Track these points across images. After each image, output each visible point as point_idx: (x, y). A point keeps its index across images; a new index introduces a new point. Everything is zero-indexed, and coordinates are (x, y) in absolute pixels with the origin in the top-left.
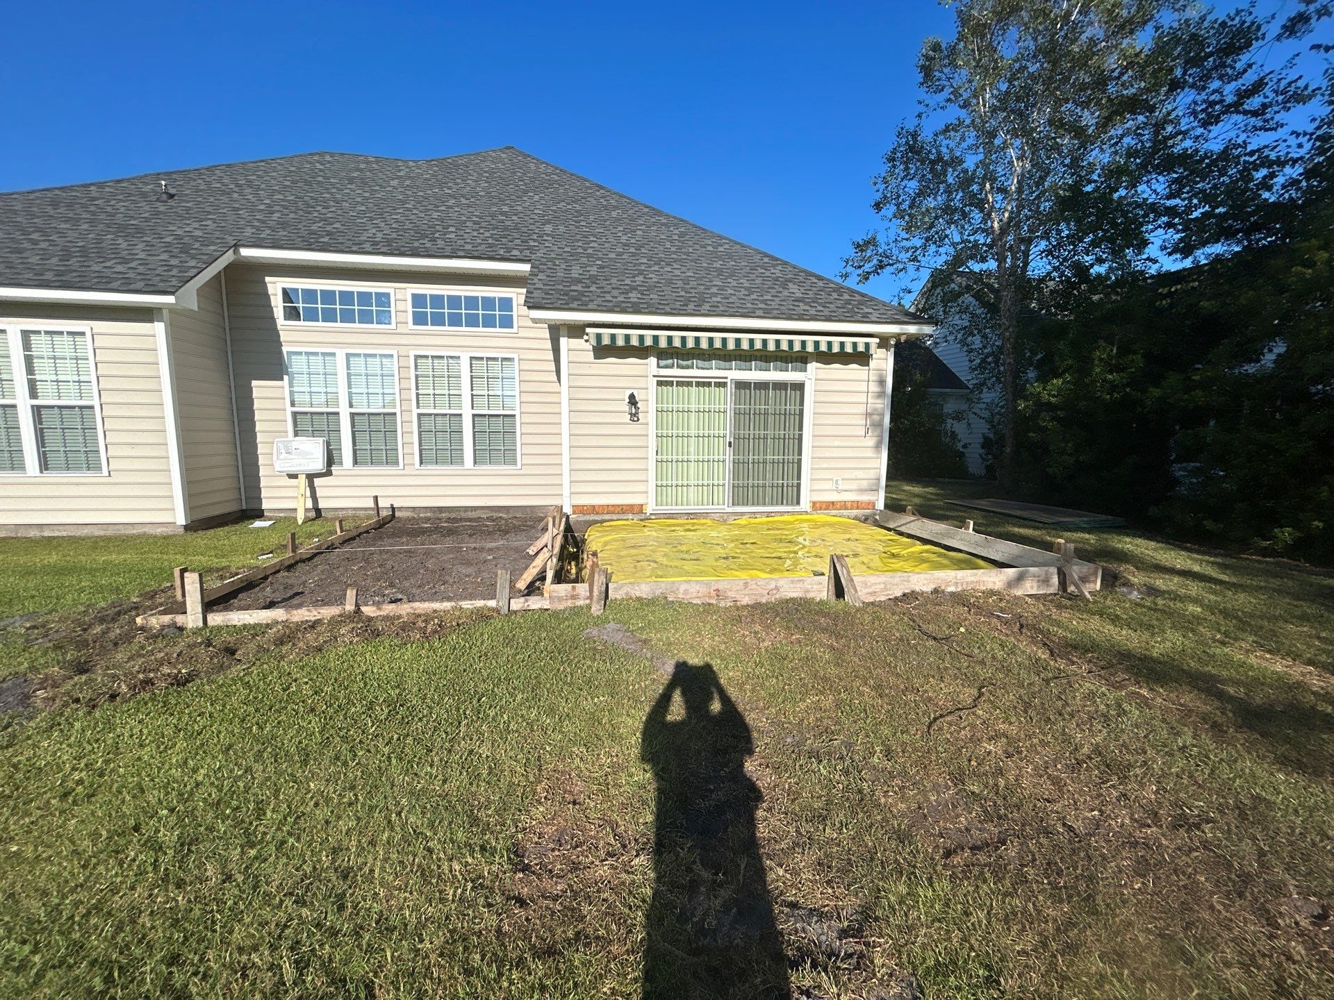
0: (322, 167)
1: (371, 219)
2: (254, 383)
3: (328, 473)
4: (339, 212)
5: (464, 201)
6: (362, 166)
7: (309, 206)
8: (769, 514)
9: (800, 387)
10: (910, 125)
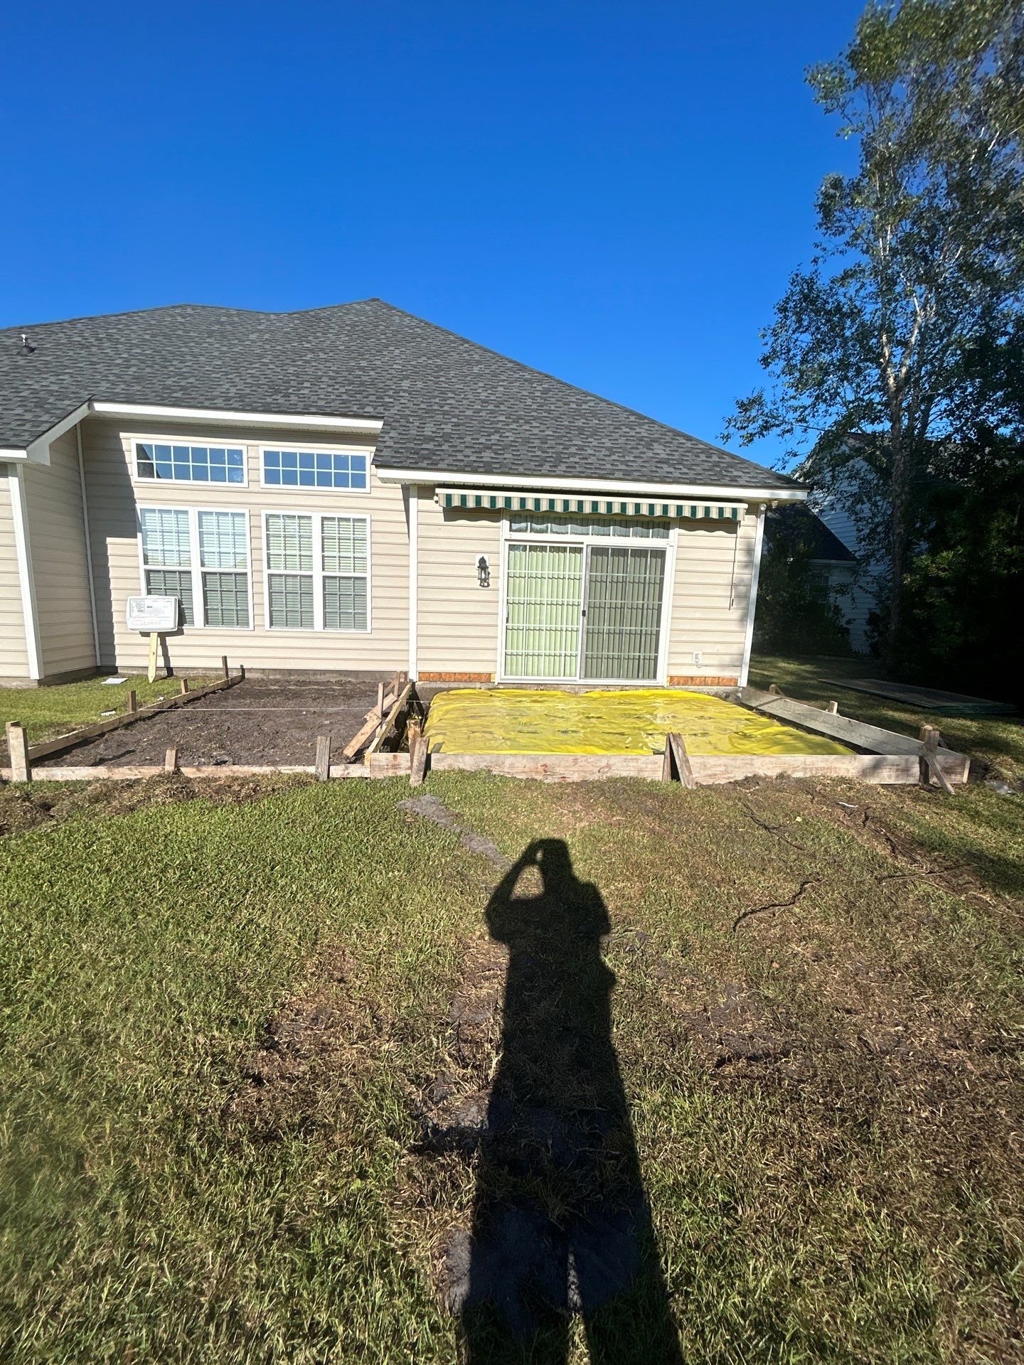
0: (183, 320)
1: (227, 374)
2: (109, 540)
3: (180, 632)
4: (196, 366)
5: (322, 355)
6: (223, 319)
7: (166, 360)
8: (623, 688)
9: (660, 554)
10: (806, 272)
